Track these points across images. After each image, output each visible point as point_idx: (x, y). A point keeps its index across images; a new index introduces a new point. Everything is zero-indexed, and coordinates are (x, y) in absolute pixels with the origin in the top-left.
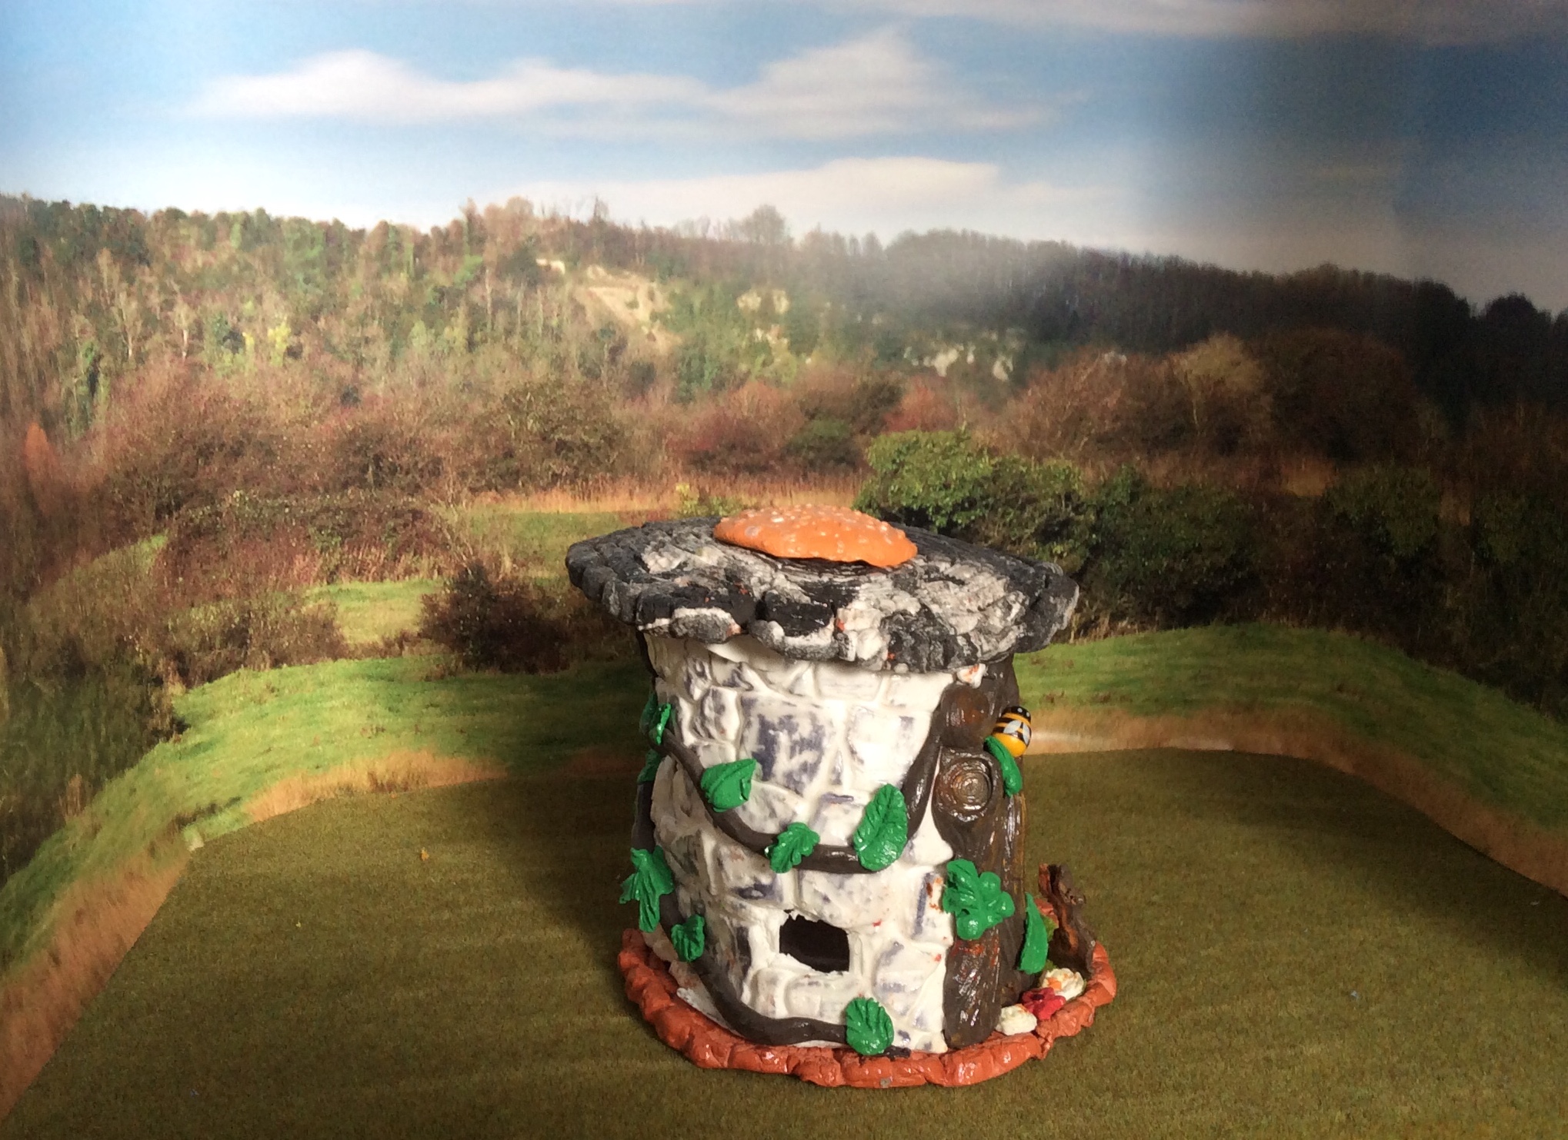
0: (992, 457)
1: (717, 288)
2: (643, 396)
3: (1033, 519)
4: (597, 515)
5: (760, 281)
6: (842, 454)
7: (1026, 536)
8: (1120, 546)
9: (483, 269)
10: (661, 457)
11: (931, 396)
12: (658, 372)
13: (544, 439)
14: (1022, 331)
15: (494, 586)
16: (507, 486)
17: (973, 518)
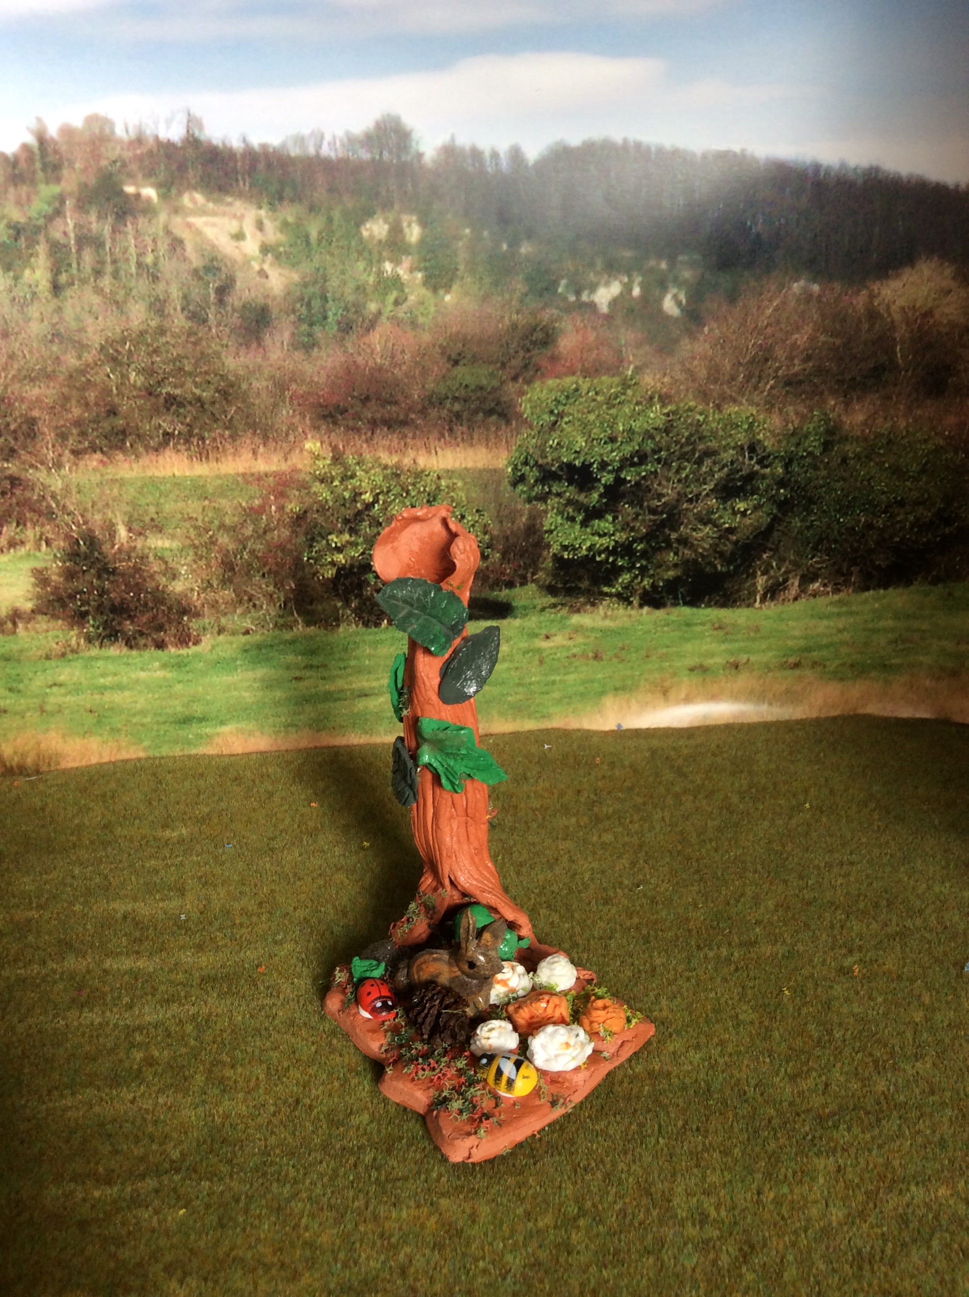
0: (663, 406)
1: (337, 215)
2: (259, 345)
3: (711, 473)
4: (218, 477)
5: (387, 205)
6: (493, 404)
7: (704, 493)
8: (811, 501)
9: (62, 199)
10: (285, 412)
11: (592, 337)
12: (274, 313)
13: (150, 394)
14: (697, 257)
15: (110, 557)
16: (111, 448)
17: (644, 474)
